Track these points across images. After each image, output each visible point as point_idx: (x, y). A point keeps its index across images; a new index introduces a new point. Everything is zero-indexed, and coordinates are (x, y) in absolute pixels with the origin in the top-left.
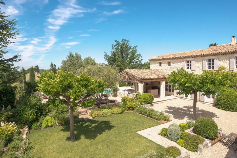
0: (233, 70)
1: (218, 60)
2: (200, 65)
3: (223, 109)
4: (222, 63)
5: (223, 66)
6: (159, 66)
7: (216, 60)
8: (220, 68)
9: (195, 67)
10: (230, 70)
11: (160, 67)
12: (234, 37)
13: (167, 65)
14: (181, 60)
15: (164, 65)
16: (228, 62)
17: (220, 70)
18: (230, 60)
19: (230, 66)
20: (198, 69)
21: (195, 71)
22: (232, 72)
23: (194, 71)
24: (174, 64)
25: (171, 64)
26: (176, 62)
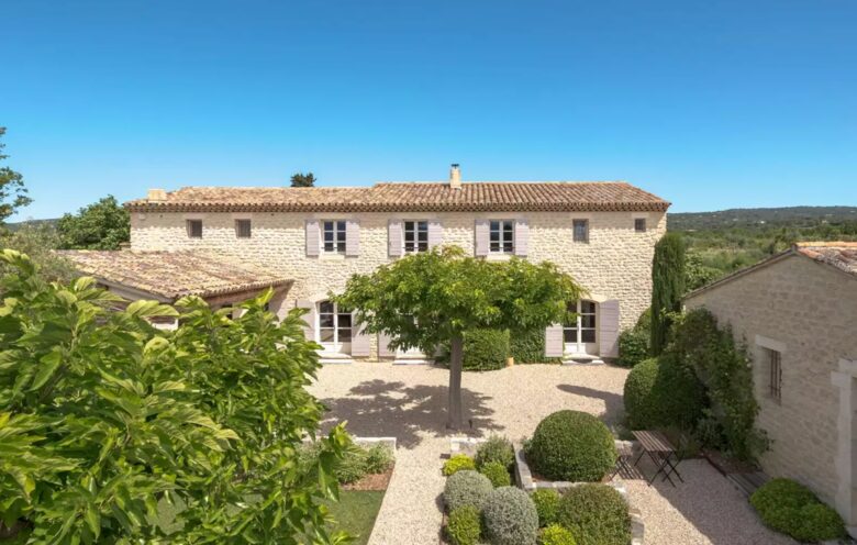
0: (483, 257)
1: (442, 225)
2: (378, 239)
3: (470, 370)
4: (453, 235)
5: (457, 244)
6: (187, 238)
7: (436, 224)
8: (446, 249)
9: (360, 246)
10: (476, 257)
11: (196, 240)
12: (455, 166)
13: (231, 232)
14: (304, 216)
15: (217, 231)
16: (470, 234)
17: (448, 256)
18: (477, 227)
19: (475, 244)
20: (370, 250)
21: (360, 258)
22: (483, 262)
23: (356, 257)
24: (268, 232)
25: (254, 231)
26: (278, 224)
